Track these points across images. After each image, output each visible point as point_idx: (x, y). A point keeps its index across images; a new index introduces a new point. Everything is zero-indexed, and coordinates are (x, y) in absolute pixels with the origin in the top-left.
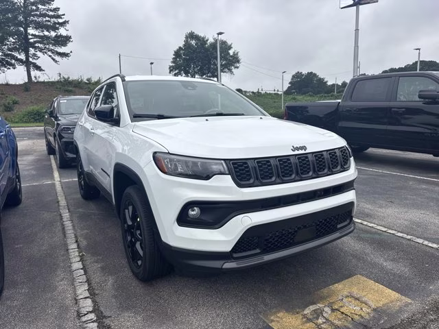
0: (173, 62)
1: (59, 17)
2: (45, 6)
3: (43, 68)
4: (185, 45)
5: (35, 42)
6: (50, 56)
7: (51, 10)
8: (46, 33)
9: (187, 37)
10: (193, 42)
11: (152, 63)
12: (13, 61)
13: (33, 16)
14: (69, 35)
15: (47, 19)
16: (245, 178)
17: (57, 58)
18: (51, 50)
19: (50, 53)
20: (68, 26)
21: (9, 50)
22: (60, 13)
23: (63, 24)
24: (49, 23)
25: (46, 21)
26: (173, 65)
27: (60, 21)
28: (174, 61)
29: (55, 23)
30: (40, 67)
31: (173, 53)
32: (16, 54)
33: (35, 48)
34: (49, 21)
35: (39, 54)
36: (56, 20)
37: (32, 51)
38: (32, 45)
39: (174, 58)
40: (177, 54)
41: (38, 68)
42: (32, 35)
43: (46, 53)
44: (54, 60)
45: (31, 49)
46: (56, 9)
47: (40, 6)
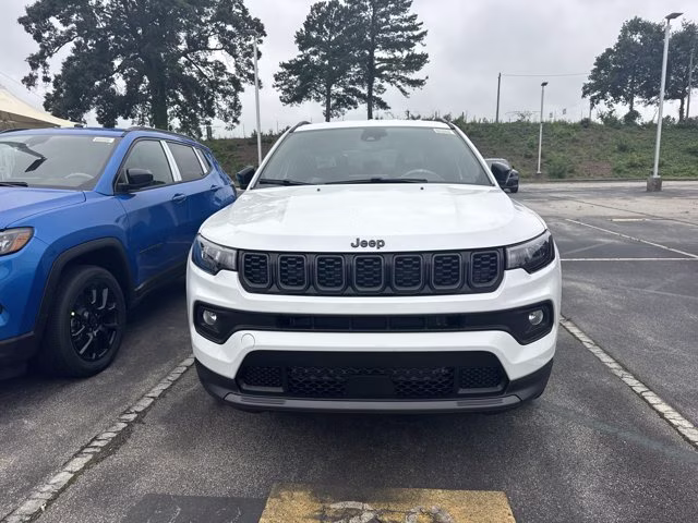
0: (590, 78)
1: (415, 28)
2: (398, 14)
3: (388, 105)
4: (618, 45)
5: (382, 69)
6: (399, 87)
7: (406, 20)
8: (397, 54)
9: (625, 30)
10: (637, 38)
11: (544, 84)
12: (355, 98)
13: (382, 32)
14: (425, 52)
15: (400, 33)
16: (259, 279)
17: (407, 88)
18: (400, 78)
19: (399, 83)
20: (425, 39)
21: (352, 83)
22: (417, 22)
23: (419, 38)
24: (401, 39)
25: (398, 36)
26: (592, 82)
27: (416, 33)
28: (595, 75)
29: (409, 38)
30: (385, 104)
31: (595, 61)
32: (358, 88)
33: (381, 77)
34: (401, 36)
35: (386, 85)
36: (410, 33)
37: (377, 81)
38: (378, 73)
39: (594, 71)
40: (602, 62)
41: (383, 105)
42: (379, 59)
43: (394, 82)
44: (403, 91)
45: (377, 79)
46: (414, 17)
47: (392, 17)
